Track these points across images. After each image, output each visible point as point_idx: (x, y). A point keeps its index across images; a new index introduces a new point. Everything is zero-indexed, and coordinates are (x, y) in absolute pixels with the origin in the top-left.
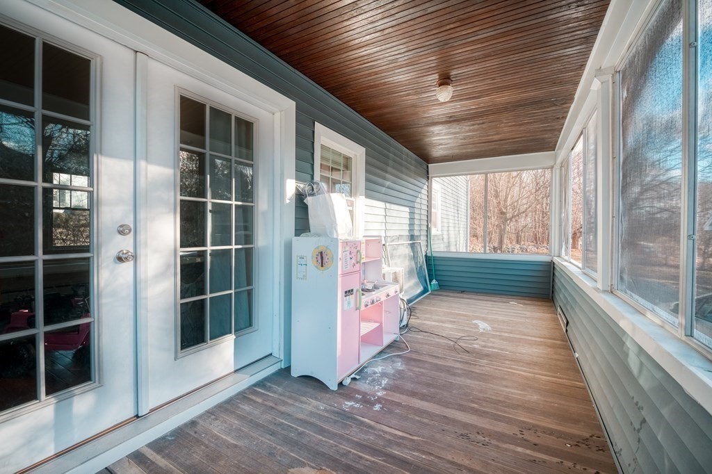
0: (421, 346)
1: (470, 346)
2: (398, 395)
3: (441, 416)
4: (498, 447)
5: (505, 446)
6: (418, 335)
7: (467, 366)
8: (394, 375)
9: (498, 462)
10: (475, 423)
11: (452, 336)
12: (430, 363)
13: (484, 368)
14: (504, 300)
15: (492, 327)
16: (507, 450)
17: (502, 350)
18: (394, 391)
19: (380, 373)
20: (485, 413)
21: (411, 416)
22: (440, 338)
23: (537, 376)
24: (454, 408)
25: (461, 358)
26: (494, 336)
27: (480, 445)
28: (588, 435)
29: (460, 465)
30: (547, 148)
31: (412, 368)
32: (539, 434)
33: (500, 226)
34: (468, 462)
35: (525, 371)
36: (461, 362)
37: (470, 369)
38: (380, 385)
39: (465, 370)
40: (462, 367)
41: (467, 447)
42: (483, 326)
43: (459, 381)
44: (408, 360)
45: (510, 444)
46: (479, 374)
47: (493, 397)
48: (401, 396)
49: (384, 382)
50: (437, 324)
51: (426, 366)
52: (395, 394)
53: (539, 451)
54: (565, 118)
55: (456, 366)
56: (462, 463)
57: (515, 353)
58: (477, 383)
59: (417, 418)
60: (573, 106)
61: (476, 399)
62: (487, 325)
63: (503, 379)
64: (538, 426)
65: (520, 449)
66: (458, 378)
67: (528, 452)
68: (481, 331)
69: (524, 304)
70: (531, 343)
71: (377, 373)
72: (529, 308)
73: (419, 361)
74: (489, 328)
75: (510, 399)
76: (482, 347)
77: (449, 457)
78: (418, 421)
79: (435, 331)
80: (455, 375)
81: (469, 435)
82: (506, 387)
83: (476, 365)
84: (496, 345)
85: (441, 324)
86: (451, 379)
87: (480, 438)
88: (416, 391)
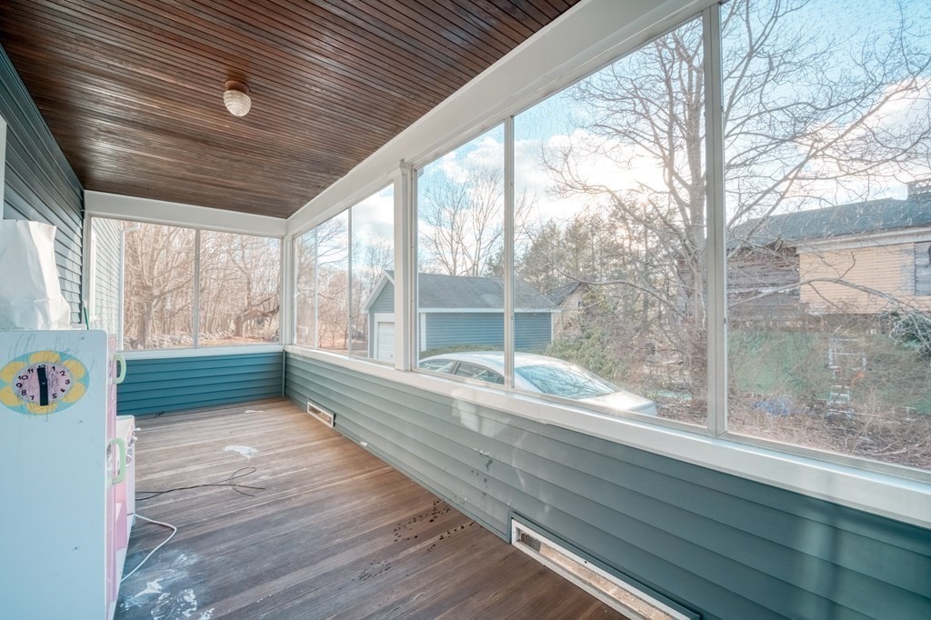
0: (186, 513)
1: (255, 481)
2: (238, 597)
3: (321, 576)
4: (398, 562)
5: (401, 556)
6: (159, 500)
7: (281, 505)
8: (195, 578)
9: (412, 574)
10: (358, 557)
11: (219, 480)
12: (231, 528)
13: (303, 498)
14: (235, 410)
15: (257, 448)
16: (406, 558)
17: (296, 468)
18: (223, 598)
19: (163, 591)
20: (352, 541)
21: (289, 606)
22: (205, 490)
23: (354, 478)
24: (323, 559)
25: (264, 500)
26: (272, 457)
27: (384, 572)
28: (431, 505)
29: (392, 606)
30: (282, 214)
31: (211, 550)
32: (409, 526)
33: (142, 308)
34: (393, 596)
35: (341, 479)
36: (268, 505)
37: (289, 507)
38: (188, 605)
39: (285, 511)
40: (277, 510)
41: (378, 584)
42: (245, 451)
43: (293, 526)
44: (190, 544)
45: (402, 551)
46: (305, 505)
47: (344, 521)
48: (242, 595)
49: (190, 596)
50: (173, 472)
51: (230, 534)
52: (229, 599)
53: (423, 540)
54: (324, 188)
55: (269, 513)
56: (390, 602)
57: (313, 466)
58: (313, 517)
59: (298, 602)
60: (341, 180)
61: (332, 533)
62: (248, 448)
63: (331, 498)
64: (402, 521)
65: (412, 550)
66: (287, 525)
67: (418, 547)
68: (249, 457)
69: (264, 409)
70: (317, 449)
71: (158, 595)
72: (272, 412)
73: (210, 534)
74: (255, 451)
75: (359, 513)
76: (272, 475)
77: (376, 608)
78: (302, 604)
79: (183, 483)
80: (279, 523)
81: (366, 572)
82: (342, 504)
83: (289, 499)
84: (285, 467)
85: (180, 470)
86: (282, 530)
87: (377, 566)
88: (255, 574)
